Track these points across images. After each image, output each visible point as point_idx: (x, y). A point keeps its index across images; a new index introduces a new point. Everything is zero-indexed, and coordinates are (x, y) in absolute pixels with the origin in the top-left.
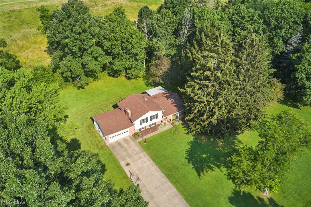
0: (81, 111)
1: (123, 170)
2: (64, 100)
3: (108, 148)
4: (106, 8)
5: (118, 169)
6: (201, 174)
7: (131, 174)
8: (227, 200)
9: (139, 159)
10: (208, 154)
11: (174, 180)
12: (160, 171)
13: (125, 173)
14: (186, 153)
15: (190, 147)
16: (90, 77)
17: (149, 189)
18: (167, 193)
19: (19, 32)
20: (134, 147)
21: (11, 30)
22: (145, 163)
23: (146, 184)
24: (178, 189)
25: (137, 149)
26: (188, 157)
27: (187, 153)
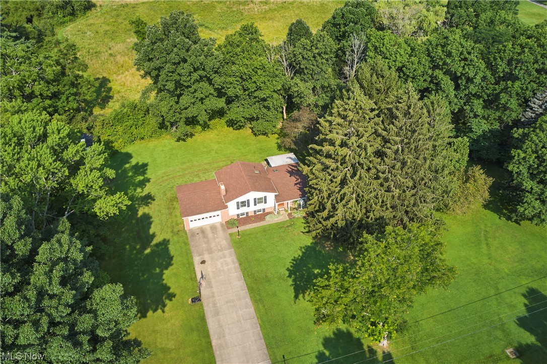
0: (169, 175)
1: (194, 268)
2: (152, 155)
3: (186, 234)
4: (266, 7)
5: (188, 266)
6: (301, 296)
7: (202, 277)
8: (321, 340)
9: (221, 258)
10: (324, 270)
11: (257, 297)
12: (243, 281)
13: (195, 273)
14: (290, 262)
15: (301, 254)
16: (198, 125)
17: (217, 302)
18: (240, 312)
19: (124, 42)
20: (222, 239)
21: (114, 38)
22: (227, 264)
23: (216, 294)
24: (257, 310)
25: (224, 243)
26: (292, 269)
27: (292, 261)
